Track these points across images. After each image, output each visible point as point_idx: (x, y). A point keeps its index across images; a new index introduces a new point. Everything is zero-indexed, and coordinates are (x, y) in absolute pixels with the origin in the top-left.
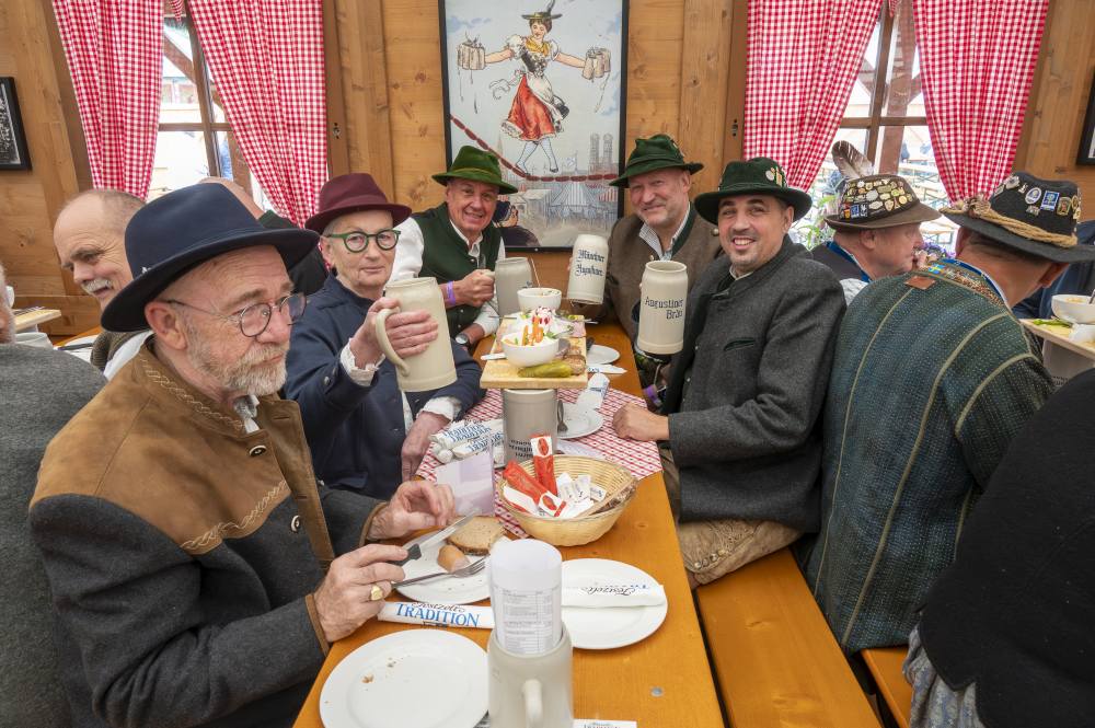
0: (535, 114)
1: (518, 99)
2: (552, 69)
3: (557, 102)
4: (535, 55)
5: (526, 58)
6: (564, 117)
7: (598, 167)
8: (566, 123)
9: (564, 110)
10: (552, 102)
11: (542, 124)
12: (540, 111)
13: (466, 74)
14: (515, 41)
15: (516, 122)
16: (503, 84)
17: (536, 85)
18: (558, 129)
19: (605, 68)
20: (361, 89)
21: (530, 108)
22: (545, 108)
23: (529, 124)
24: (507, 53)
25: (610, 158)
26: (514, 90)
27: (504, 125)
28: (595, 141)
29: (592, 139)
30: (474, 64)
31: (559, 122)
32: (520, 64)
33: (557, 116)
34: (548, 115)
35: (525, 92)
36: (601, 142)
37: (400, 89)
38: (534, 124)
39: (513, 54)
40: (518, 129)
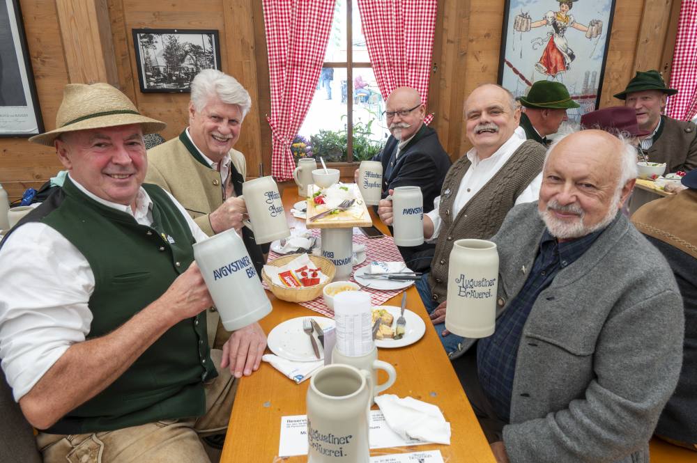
0: (556, 59)
1: (547, 50)
2: (569, 32)
3: (569, 52)
4: (561, 23)
5: (555, 25)
6: (572, 61)
7: (586, 91)
8: (573, 65)
9: (572, 57)
10: (566, 52)
11: (559, 65)
12: (559, 57)
13: (518, 34)
14: (550, 15)
15: (544, 64)
16: (540, 41)
17: (559, 42)
18: (568, 68)
19: (599, 32)
20: (452, 42)
21: (554, 55)
22: (562, 55)
23: (551, 65)
24: (544, 22)
25: (594, 85)
26: (546, 44)
27: (537, 65)
28: (587, 75)
29: (586, 74)
30: (523, 28)
31: (568, 64)
32: (551, 28)
33: (568, 60)
34: (563, 59)
35: (552, 45)
36: (591, 76)
37: (474, 43)
38: (554, 65)
39: (548, 23)
40: (544, 68)
